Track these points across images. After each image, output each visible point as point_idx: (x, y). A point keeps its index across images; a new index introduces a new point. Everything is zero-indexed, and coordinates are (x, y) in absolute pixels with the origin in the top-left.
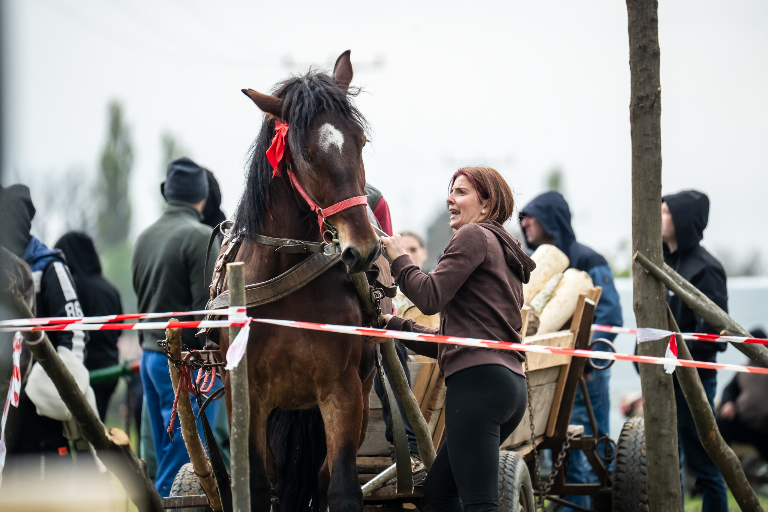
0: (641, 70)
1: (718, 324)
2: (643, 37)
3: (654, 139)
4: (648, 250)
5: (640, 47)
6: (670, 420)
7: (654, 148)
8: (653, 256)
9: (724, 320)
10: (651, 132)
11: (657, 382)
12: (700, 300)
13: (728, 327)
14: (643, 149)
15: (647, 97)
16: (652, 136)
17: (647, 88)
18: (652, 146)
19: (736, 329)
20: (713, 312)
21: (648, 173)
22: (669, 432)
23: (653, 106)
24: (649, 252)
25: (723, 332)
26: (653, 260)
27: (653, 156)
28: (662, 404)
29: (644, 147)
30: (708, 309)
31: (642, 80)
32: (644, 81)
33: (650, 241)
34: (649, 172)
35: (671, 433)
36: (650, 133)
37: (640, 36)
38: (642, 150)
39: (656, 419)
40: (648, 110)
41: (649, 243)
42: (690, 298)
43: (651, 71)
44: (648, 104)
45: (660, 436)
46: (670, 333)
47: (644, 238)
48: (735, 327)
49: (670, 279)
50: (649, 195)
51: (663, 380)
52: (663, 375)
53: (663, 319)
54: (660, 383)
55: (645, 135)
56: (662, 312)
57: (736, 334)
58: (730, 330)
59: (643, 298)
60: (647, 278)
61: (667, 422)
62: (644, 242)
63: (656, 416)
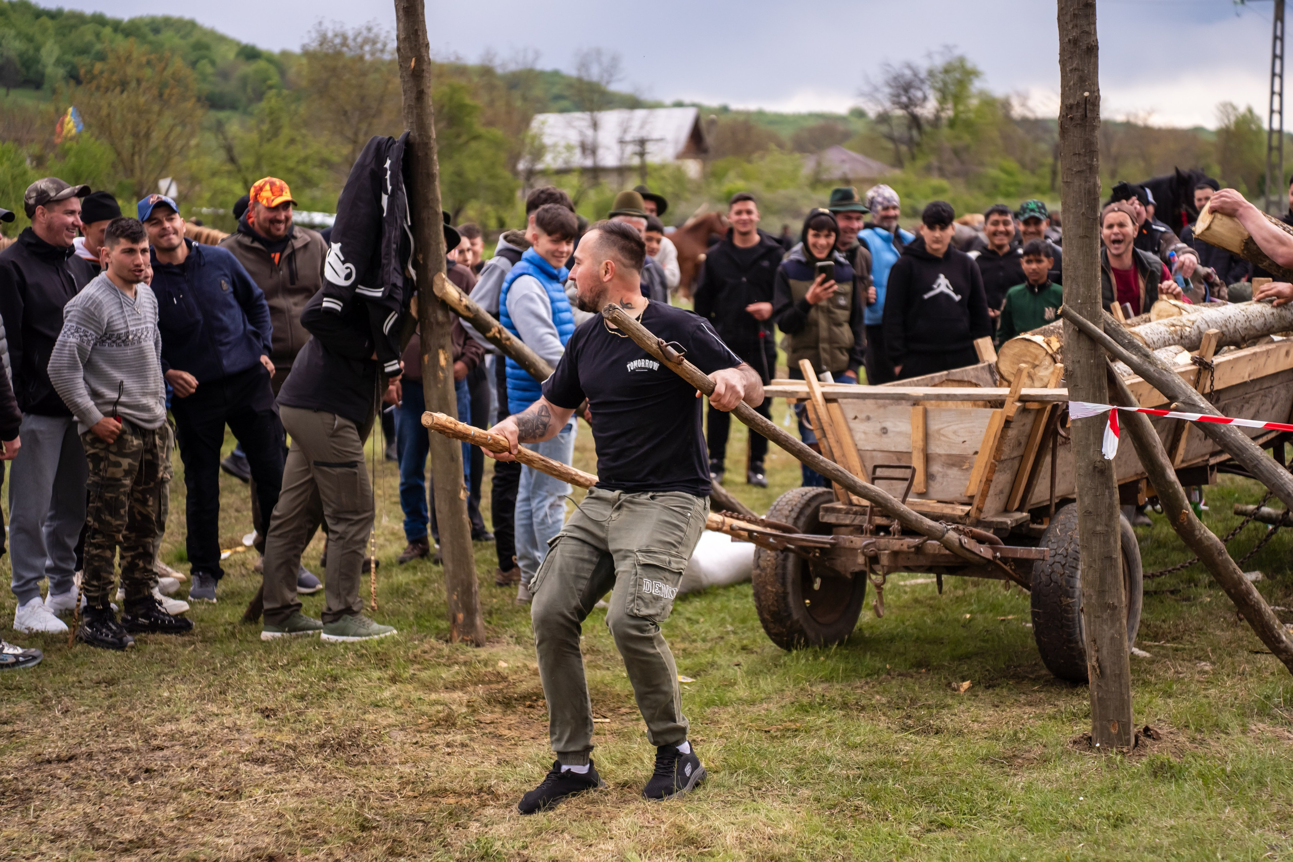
0: (1071, 71)
1: (1170, 394)
2: (1072, 28)
3: (1087, 158)
4: (1079, 301)
5: (1069, 40)
6: (1108, 514)
7: (1089, 171)
8: (1085, 309)
9: (1177, 389)
10: (1085, 150)
11: (1091, 467)
13: (1181, 399)
14: (1074, 172)
15: (1078, 105)
16: (1089, 156)
17: (1079, 93)
18: (1085, 168)
19: (1193, 400)
20: (1163, 378)
21: (1080, 203)
22: (1106, 529)
24: (1081, 303)
25: (1174, 407)
27: (1086, 182)
28: (1098, 494)
29: (1075, 169)
30: (1158, 376)
31: (1072, 83)
32: (1075, 86)
34: (1082, 201)
35: (1108, 531)
36: (1083, 151)
39: (1090, 513)
40: (1079, 122)
41: (1081, 292)
43: (1083, 71)
44: (1078, 114)
45: (1095, 533)
46: (1107, 407)
47: (1074, 287)
48: (1189, 397)
49: (1108, 338)
50: (1081, 232)
51: (1098, 464)
52: (1099, 459)
53: (1100, 388)
54: (1095, 467)
55: (1075, 154)
56: (1099, 379)
57: (1192, 406)
58: (1183, 403)
59: (1073, 362)
60: (1078, 337)
61: (1104, 517)
62: (1075, 291)
63: (1090, 510)
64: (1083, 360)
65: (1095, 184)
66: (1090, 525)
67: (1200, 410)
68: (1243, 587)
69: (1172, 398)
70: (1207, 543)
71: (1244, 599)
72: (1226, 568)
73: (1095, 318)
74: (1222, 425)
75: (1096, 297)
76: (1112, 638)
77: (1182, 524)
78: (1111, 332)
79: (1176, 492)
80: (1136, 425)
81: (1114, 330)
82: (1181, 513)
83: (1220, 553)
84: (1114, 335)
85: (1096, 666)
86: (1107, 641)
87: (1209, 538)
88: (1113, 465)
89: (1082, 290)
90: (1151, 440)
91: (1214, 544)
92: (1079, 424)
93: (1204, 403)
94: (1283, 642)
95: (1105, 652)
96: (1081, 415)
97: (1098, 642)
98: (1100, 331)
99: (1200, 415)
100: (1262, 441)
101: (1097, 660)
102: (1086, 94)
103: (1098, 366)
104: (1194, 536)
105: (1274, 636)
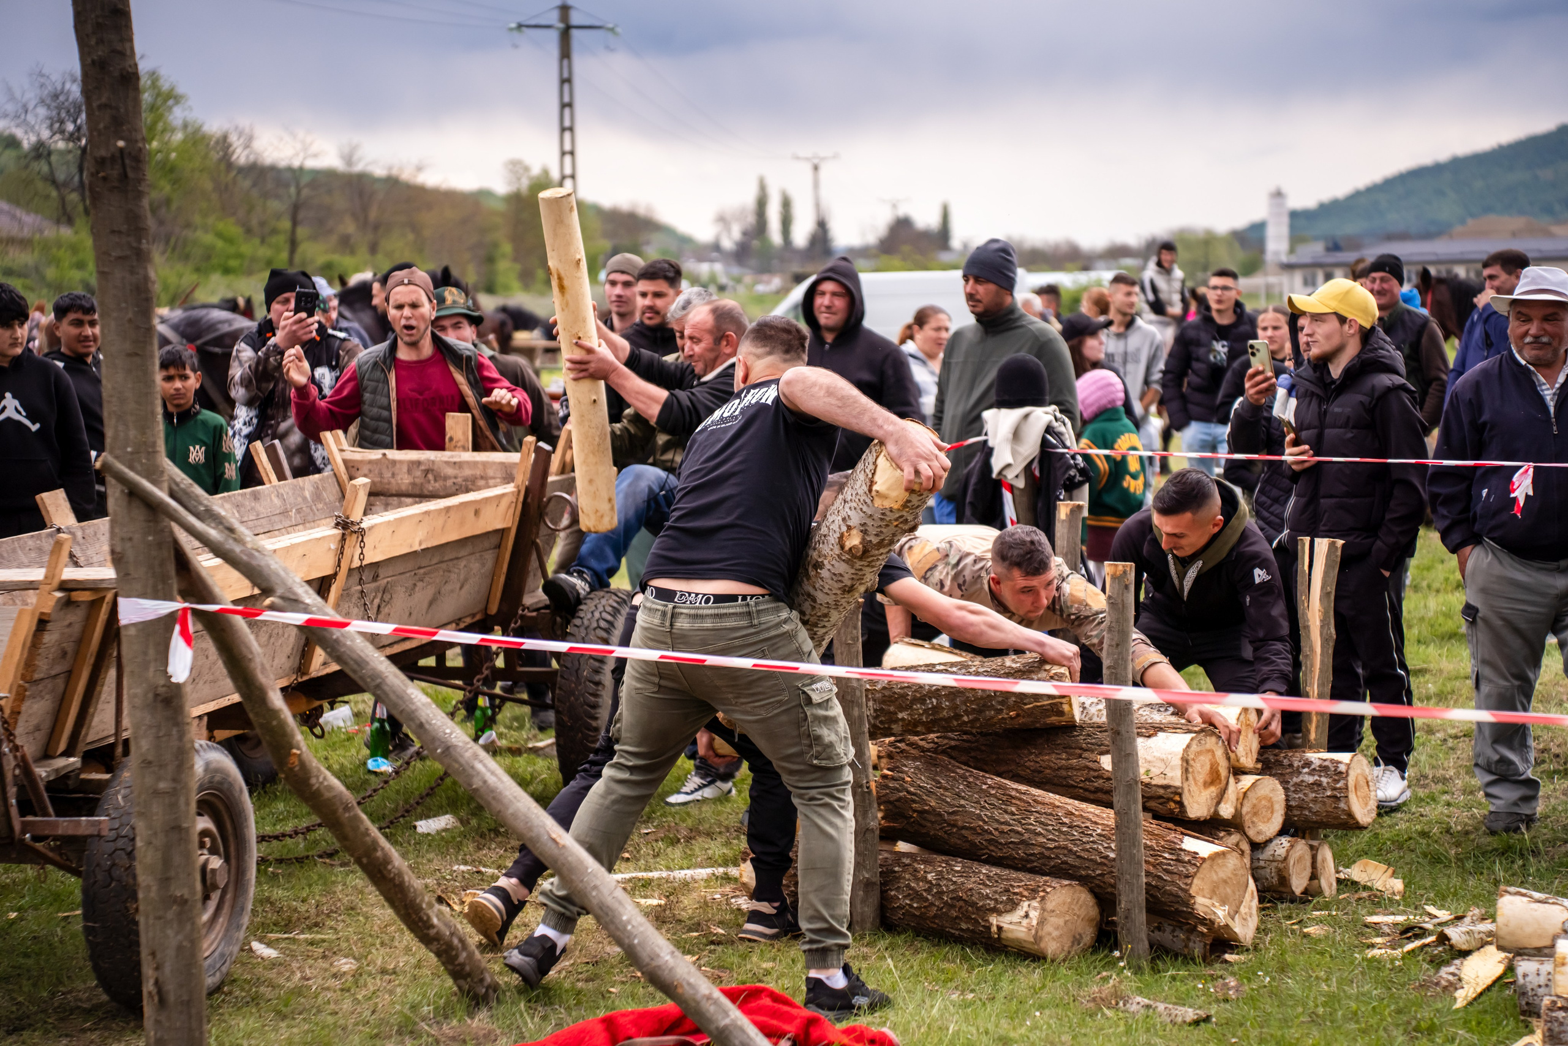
0: (100, 107)
2: (97, 43)
3: (131, 239)
4: (129, 449)
5: (93, 62)
6: (176, 764)
7: (135, 257)
8: (139, 461)
9: (273, 578)
10: (127, 226)
11: (151, 695)
12: (231, 541)
13: (280, 591)
14: (112, 259)
15: (115, 158)
16: (129, 235)
18: (128, 253)
19: (295, 594)
20: (254, 563)
21: (124, 305)
22: (174, 786)
23: (128, 176)
24: (132, 453)
25: (268, 604)
27: (132, 272)
28: (161, 735)
29: (113, 254)
30: (245, 558)
31: (101, 126)
32: (106, 128)
34: (126, 302)
35: (179, 788)
36: (124, 228)
37: (93, 42)
38: (111, 261)
39: (150, 763)
40: (116, 184)
41: (132, 436)
43: (117, 109)
44: (115, 173)
45: (156, 793)
46: (176, 605)
47: (121, 428)
48: (290, 590)
49: (173, 503)
50: (128, 346)
51: (161, 690)
52: (162, 682)
53: (164, 578)
54: (156, 695)
55: (113, 232)
56: (162, 564)
57: (293, 603)
58: (282, 598)
59: (122, 539)
60: (130, 502)
61: (171, 768)
62: (122, 434)
63: (150, 758)
64: (137, 537)
65: (146, 278)
66: (149, 780)
67: (306, 609)
68: (379, 854)
69: (267, 591)
70: (327, 795)
71: (380, 871)
72: (356, 829)
73: (154, 474)
74: (334, 630)
75: (154, 444)
76: (180, 948)
77: (291, 769)
78: (180, 495)
79: (282, 724)
80: (223, 630)
81: (185, 492)
82: (289, 754)
83: (347, 808)
84: (184, 499)
85: (154, 991)
86: (171, 952)
87: (330, 788)
88: (188, 689)
89: (132, 433)
90: (245, 651)
91: (339, 796)
92: (132, 631)
93: (310, 597)
94: (433, 926)
95: (167, 969)
96: (136, 619)
97: (159, 956)
98: (163, 495)
99: (306, 617)
100: (390, 651)
101: (157, 982)
102: (121, 144)
103: (159, 545)
104: (310, 786)
105: (421, 919)
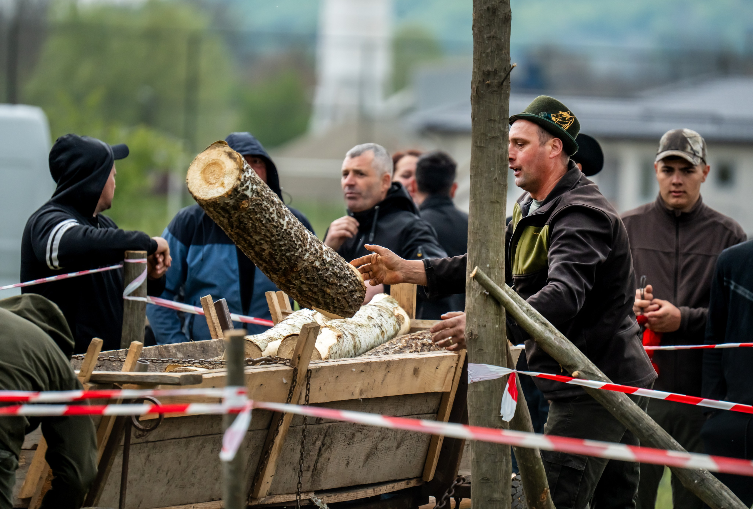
0: (489, 38)
1: (569, 363)
3: (501, 125)
4: (488, 266)
5: (488, 8)
6: (504, 481)
7: (501, 138)
8: (494, 273)
10: (499, 117)
12: (548, 332)
13: (581, 367)
14: (488, 138)
15: (496, 72)
16: (499, 123)
17: (496, 61)
19: (592, 370)
21: (492, 169)
22: (502, 496)
23: (502, 83)
24: (490, 268)
25: (575, 373)
26: (494, 279)
27: (499, 148)
28: (497, 461)
29: (489, 135)
30: (557, 344)
31: (489, 50)
32: (492, 52)
33: (491, 254)
34: (494, 167)
35: (505, 498)
36: (497, 118)
38: (486, 140)
39: (488, 479)
40: (496, 89)
41: (491, 257)
42: (537, 328)
43: (500, 39)
44: (495, 81)
45: (491, 500)
47: (484, 251)
50: (493, 197)
55: (490, 120)
58: (582, 371)
59: (479, 326)
60: (486, 301)
61: (501, 484)
62: (484, 255)
63: (488, 476)
64: (489, 325)
66: (486, 491)
69: (573, 366)
92: (481, 388)
96: (479, 378)
